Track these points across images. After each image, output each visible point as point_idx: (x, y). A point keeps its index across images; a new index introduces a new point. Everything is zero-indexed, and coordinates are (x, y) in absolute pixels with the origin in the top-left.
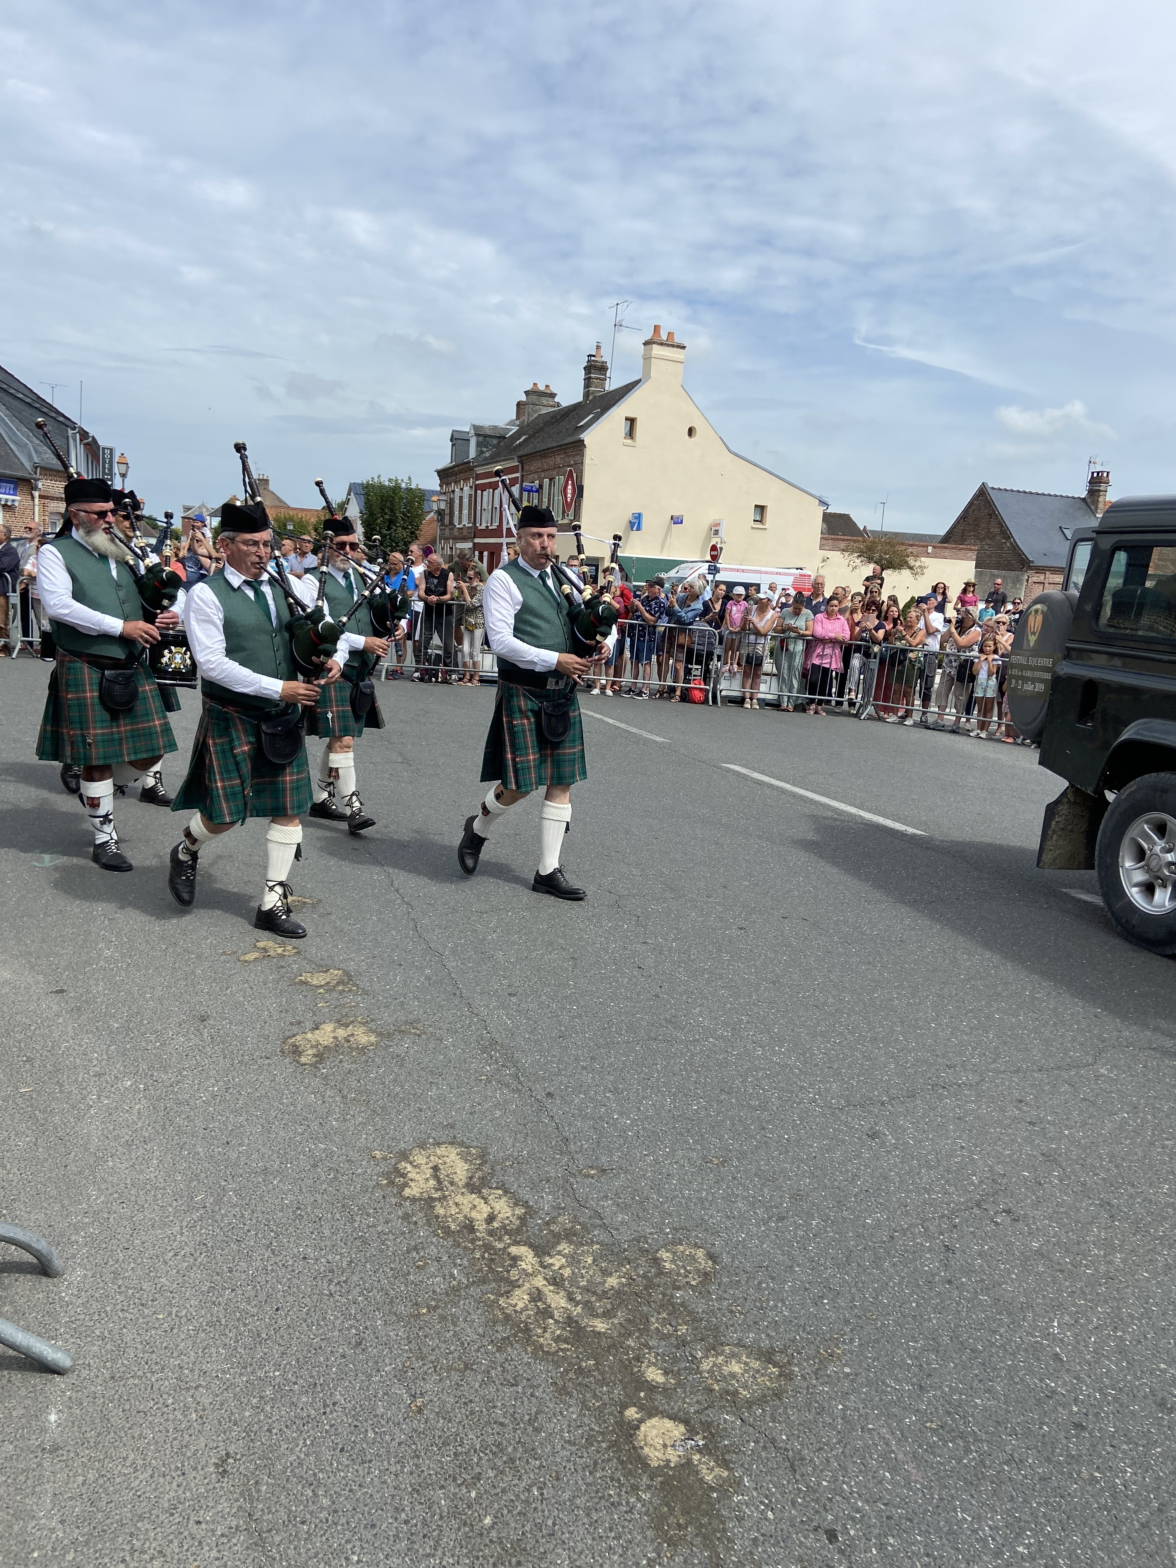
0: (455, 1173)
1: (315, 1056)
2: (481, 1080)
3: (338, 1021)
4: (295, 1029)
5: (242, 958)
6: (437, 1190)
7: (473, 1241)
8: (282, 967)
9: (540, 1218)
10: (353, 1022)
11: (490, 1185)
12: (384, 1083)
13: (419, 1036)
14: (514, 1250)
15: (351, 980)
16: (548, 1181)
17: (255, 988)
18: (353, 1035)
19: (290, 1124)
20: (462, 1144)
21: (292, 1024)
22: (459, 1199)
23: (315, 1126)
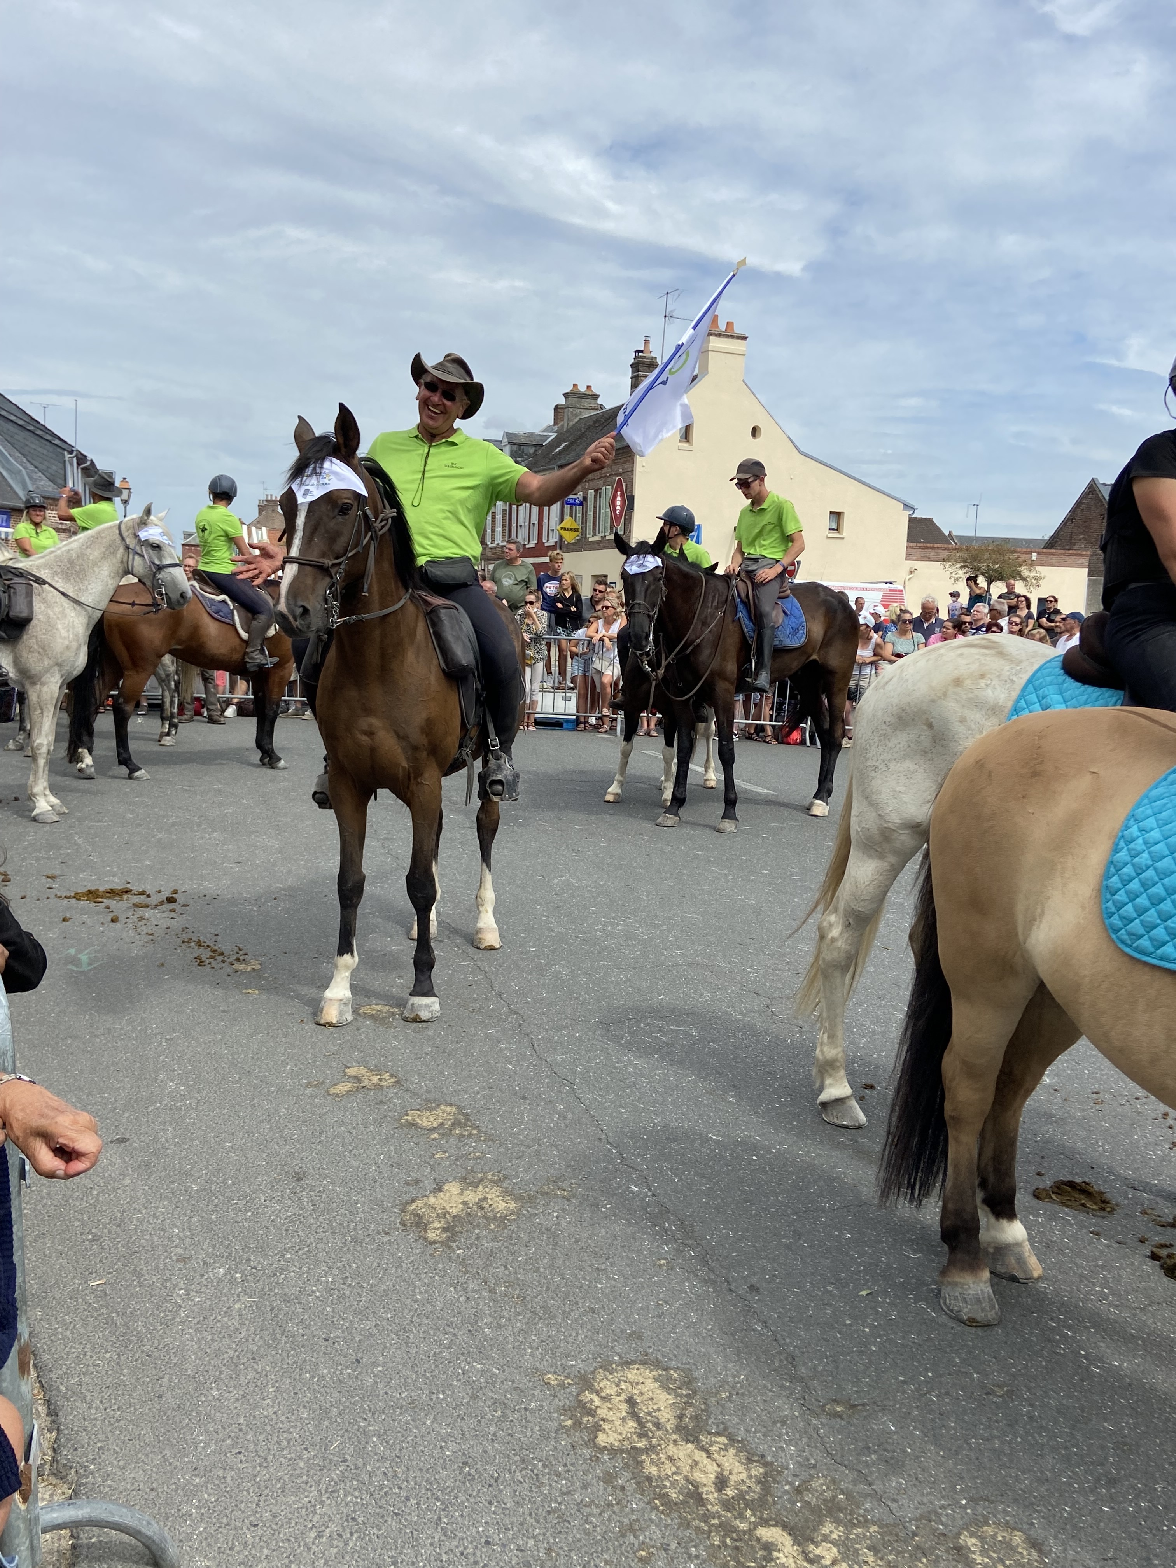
0: (659, 1410)
1: (445, 1230)
2: (660, 1265)
3: (464, 1179)
4: (413, 1191)
5: (333, 1091)
6: (640, 1436)
7: (705, 1518)
8: (382, 1102)
9: (788, 1483)
10: (481, 1180)
11: (708, 1428)
12: (537, 1270)
13: (568, 1200)
14: (765, 1533)
15: (468, 1120)
16: (784, 1423)
17: (354, 1131)
18: (485, 1199)
19: (431, 1332)
20: (657, 1364)
21: (407, 1183)
22: (672, 1450)
23: (463, 1336)
